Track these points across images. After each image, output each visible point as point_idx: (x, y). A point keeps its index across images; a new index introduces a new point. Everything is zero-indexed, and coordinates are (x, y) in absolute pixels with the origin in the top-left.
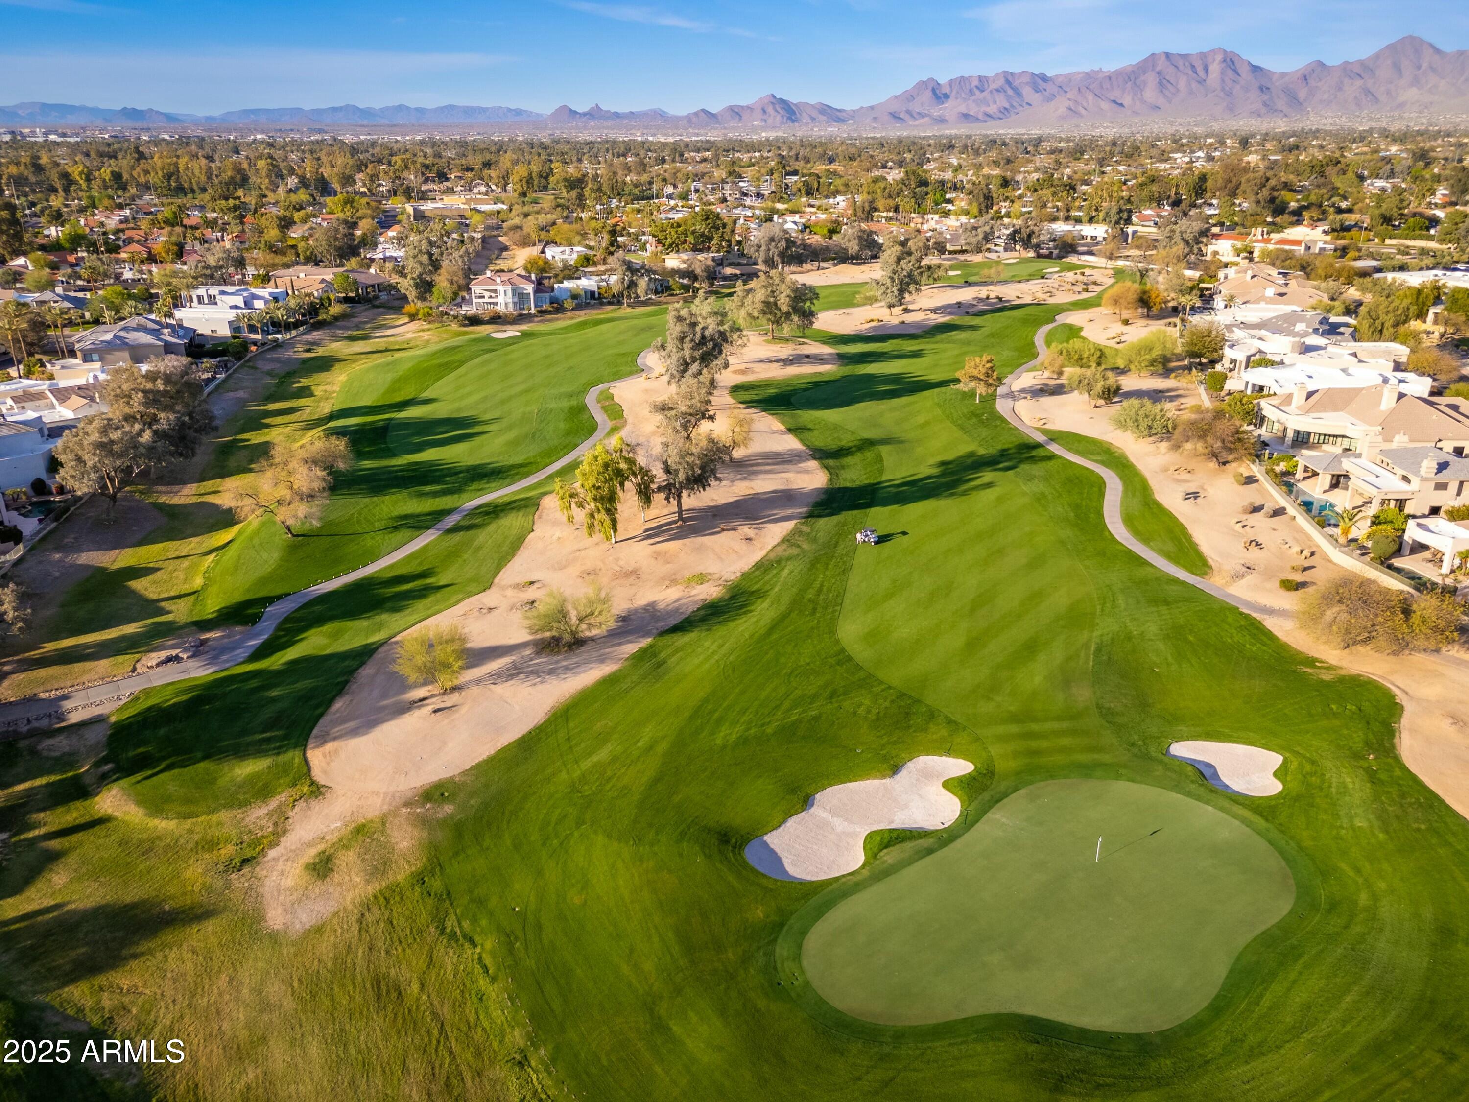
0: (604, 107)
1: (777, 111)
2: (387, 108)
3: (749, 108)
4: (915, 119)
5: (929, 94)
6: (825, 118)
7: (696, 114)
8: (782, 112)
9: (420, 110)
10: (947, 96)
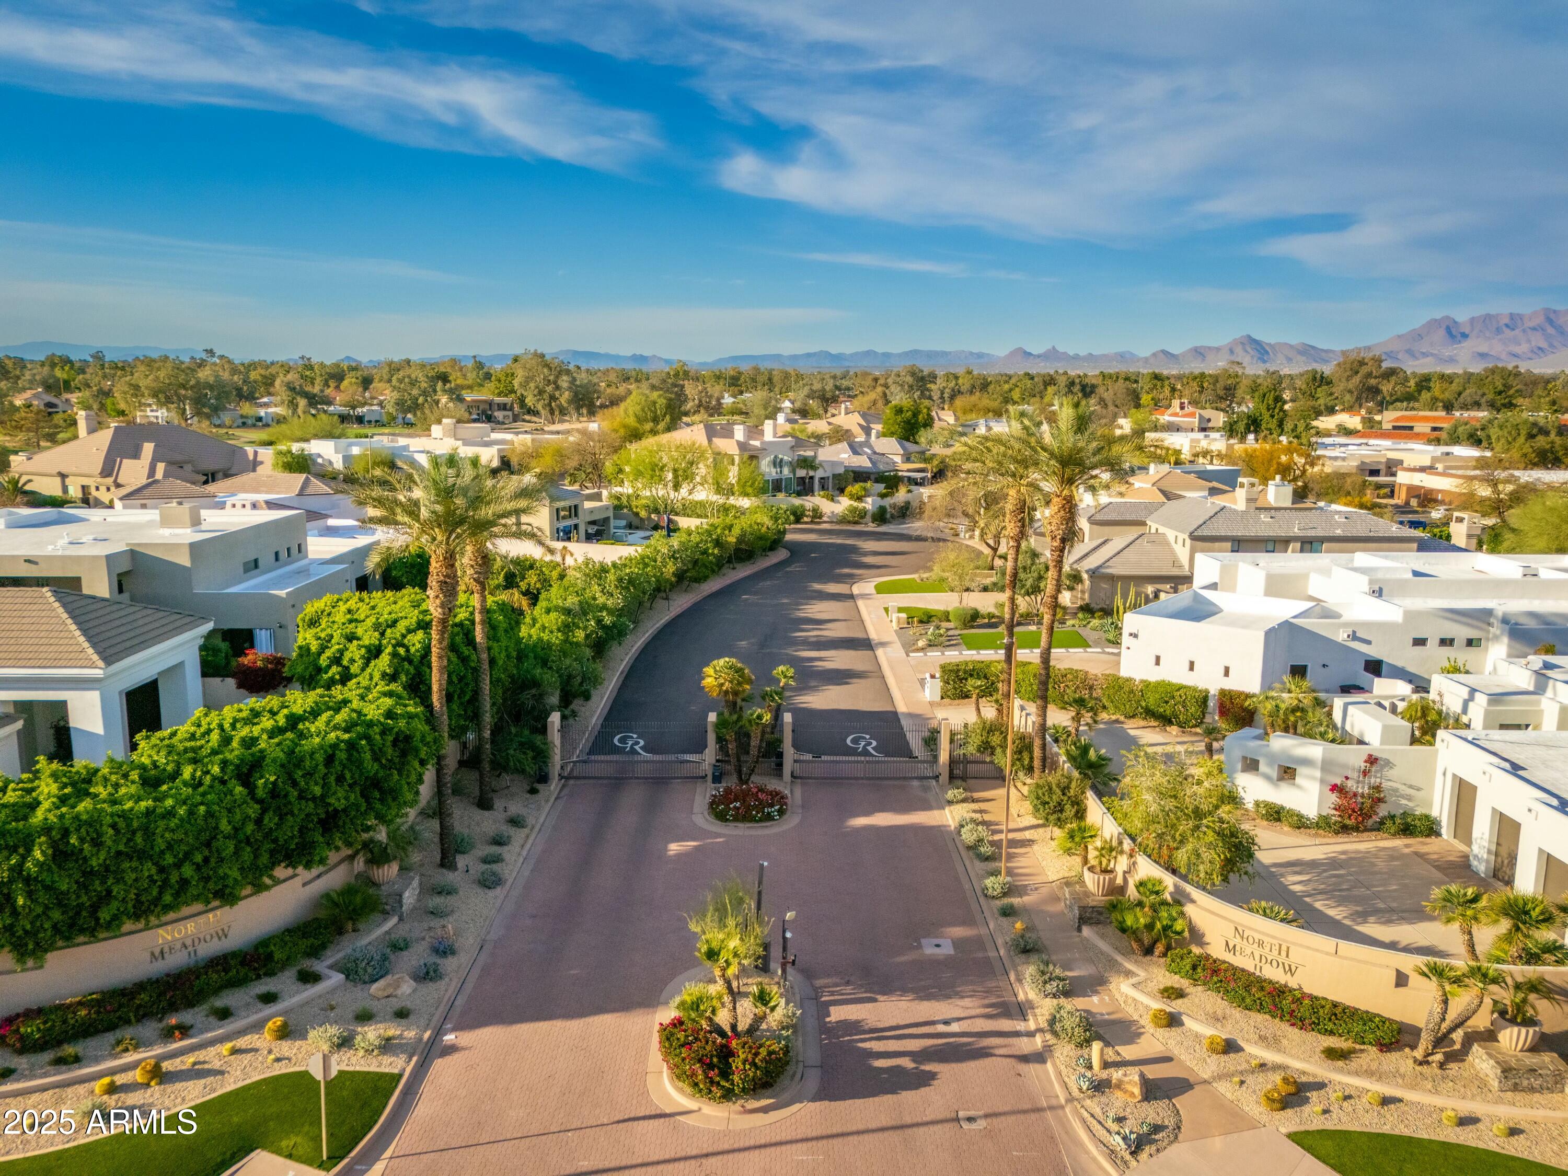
0: (1061, 349)
1: (1246, 351)
2: (856, 354)
3: (1218, 349)
4: (1417, 359)
5: (1442, 332)
6: (1304, 358)
7: (1154, 355)
8: (1252, 352)
9: (886, 355)
10: (1465, 336)
